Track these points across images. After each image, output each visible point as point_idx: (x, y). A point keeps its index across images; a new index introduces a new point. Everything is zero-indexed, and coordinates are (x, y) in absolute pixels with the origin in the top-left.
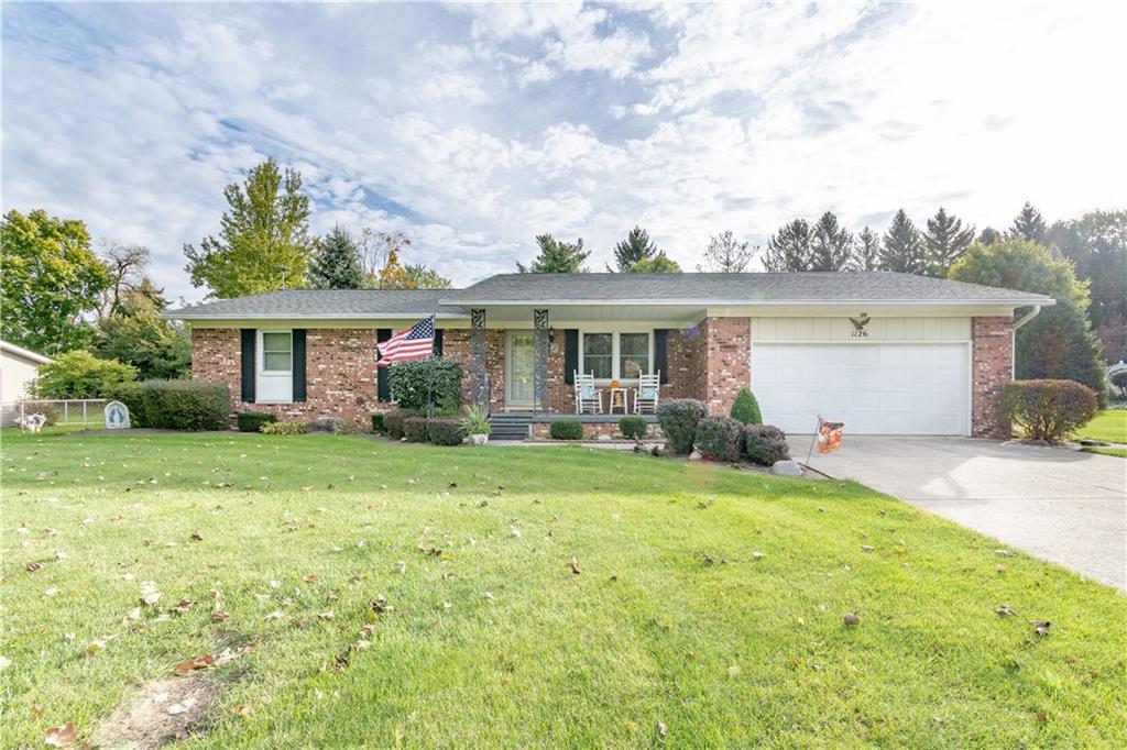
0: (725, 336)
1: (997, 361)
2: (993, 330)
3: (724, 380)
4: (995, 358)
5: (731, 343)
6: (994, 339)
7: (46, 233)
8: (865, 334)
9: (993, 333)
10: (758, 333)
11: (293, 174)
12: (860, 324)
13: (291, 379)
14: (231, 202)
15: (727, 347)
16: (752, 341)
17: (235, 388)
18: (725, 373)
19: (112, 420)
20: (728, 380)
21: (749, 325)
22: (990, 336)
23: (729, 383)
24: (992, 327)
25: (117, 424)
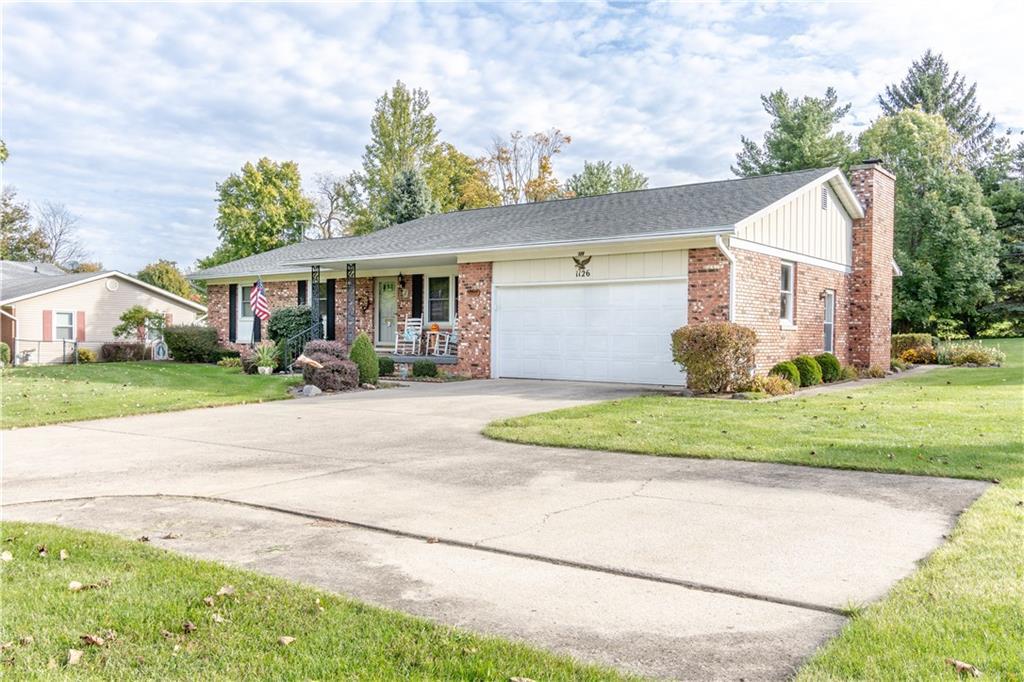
0: (471, 280)
1: (712, 299)
2: (707, 264)
3: (470, 323)
4: (710, 297)
5: (474, 288)
6: (708, 273)
7: (268, 180)
8: (588, 274)
9: (707, 267)
10: (499, 276)
11: (420, 94)
12: (581, 263)
13: (252, 324)
14: (375, 132)
15: (473, 292)
16: (493, 285)
17: (225, 330)
18: (471, 317)
19: (158, 354)
20: (473, 323)
21: (491, 269)
22: (705, 271)
23: (474, 326)
24: (705, 260)
25: (161, 357)
